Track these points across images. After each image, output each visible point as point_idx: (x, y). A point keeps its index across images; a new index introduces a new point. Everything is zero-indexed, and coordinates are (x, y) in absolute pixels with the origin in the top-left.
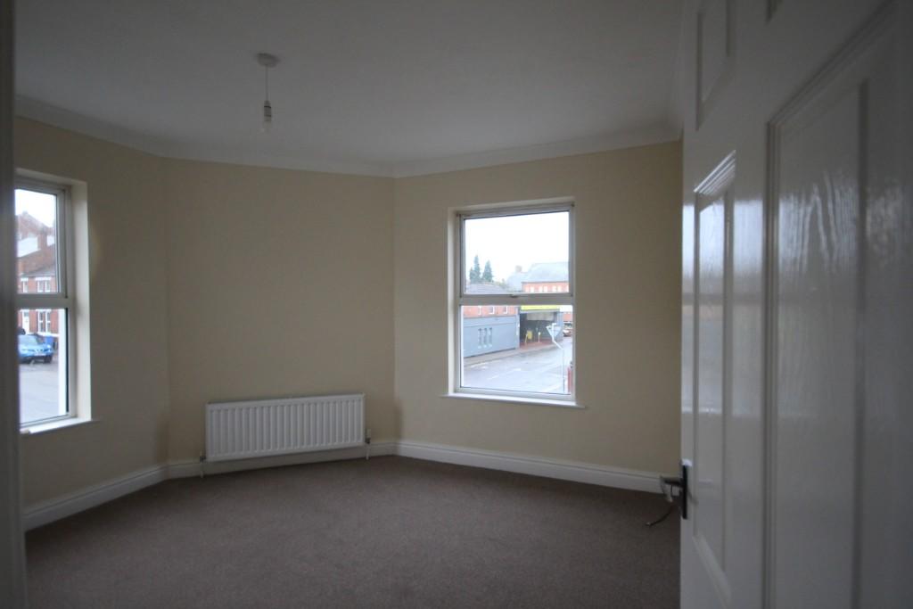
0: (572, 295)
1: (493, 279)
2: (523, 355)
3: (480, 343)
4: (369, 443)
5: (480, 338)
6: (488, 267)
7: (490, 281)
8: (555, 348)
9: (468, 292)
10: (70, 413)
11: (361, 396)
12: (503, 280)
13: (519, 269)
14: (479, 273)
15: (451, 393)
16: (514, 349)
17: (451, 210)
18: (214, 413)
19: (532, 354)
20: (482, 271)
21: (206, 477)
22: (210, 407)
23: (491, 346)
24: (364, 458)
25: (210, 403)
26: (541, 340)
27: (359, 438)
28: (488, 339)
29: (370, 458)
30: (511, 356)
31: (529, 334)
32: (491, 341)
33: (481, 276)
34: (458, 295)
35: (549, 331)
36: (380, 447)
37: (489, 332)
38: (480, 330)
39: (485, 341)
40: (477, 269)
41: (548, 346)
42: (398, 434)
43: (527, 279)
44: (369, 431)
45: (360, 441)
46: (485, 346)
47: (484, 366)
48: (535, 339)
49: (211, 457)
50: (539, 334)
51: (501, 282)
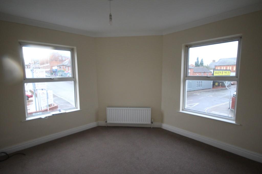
0: (237, 77)
1: (204, 65)
2: (213, 91)
3: (197, 87)
4: (152, 123)
5: (197, 85)
6: (202, 61)
7: (202, 65)
8: (227, 89)
9: (189, 75)
10: (76, 107)
11: (150, 109)
12: (207, 65)
13: (214, 61)
14: (198, 63)
15: (181, 111)
16: (210, 89)
17: (183, 45)
18: (109, 110)
19: (216, 91)
20: (199, 62)
21: (107, 127)
22: (108, 108)
23: (201, 87)
24: (150, 128)
25: (108, 107)
26: (221, 86)
27: (149, 121)
28: (200, 85)
29: (153, 128)
30: (209, 91)
31: (217, 84)
32: (201, 86)
33: (199, 64)
34: (185, 76)
35: (225, 84)
36: (156, 125)
37: (201, 83)
38: (197, 82)
39: (199, 86)
40: (198, 62)
41: (224, 88)
42: (162, 121)
43: (217, 65)
44: (152, 120)
45: (150, 123)
46: (199, 87)
47: (198, 94)
48: (219, 85)
49: (108, 122)
50: (221, 84)
51: (207, 66)
